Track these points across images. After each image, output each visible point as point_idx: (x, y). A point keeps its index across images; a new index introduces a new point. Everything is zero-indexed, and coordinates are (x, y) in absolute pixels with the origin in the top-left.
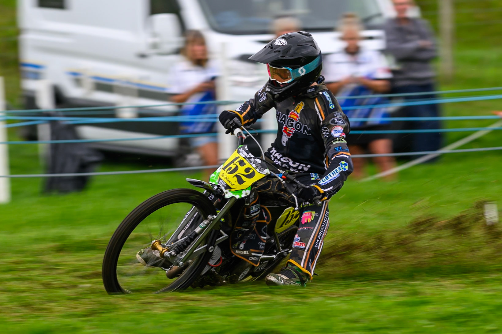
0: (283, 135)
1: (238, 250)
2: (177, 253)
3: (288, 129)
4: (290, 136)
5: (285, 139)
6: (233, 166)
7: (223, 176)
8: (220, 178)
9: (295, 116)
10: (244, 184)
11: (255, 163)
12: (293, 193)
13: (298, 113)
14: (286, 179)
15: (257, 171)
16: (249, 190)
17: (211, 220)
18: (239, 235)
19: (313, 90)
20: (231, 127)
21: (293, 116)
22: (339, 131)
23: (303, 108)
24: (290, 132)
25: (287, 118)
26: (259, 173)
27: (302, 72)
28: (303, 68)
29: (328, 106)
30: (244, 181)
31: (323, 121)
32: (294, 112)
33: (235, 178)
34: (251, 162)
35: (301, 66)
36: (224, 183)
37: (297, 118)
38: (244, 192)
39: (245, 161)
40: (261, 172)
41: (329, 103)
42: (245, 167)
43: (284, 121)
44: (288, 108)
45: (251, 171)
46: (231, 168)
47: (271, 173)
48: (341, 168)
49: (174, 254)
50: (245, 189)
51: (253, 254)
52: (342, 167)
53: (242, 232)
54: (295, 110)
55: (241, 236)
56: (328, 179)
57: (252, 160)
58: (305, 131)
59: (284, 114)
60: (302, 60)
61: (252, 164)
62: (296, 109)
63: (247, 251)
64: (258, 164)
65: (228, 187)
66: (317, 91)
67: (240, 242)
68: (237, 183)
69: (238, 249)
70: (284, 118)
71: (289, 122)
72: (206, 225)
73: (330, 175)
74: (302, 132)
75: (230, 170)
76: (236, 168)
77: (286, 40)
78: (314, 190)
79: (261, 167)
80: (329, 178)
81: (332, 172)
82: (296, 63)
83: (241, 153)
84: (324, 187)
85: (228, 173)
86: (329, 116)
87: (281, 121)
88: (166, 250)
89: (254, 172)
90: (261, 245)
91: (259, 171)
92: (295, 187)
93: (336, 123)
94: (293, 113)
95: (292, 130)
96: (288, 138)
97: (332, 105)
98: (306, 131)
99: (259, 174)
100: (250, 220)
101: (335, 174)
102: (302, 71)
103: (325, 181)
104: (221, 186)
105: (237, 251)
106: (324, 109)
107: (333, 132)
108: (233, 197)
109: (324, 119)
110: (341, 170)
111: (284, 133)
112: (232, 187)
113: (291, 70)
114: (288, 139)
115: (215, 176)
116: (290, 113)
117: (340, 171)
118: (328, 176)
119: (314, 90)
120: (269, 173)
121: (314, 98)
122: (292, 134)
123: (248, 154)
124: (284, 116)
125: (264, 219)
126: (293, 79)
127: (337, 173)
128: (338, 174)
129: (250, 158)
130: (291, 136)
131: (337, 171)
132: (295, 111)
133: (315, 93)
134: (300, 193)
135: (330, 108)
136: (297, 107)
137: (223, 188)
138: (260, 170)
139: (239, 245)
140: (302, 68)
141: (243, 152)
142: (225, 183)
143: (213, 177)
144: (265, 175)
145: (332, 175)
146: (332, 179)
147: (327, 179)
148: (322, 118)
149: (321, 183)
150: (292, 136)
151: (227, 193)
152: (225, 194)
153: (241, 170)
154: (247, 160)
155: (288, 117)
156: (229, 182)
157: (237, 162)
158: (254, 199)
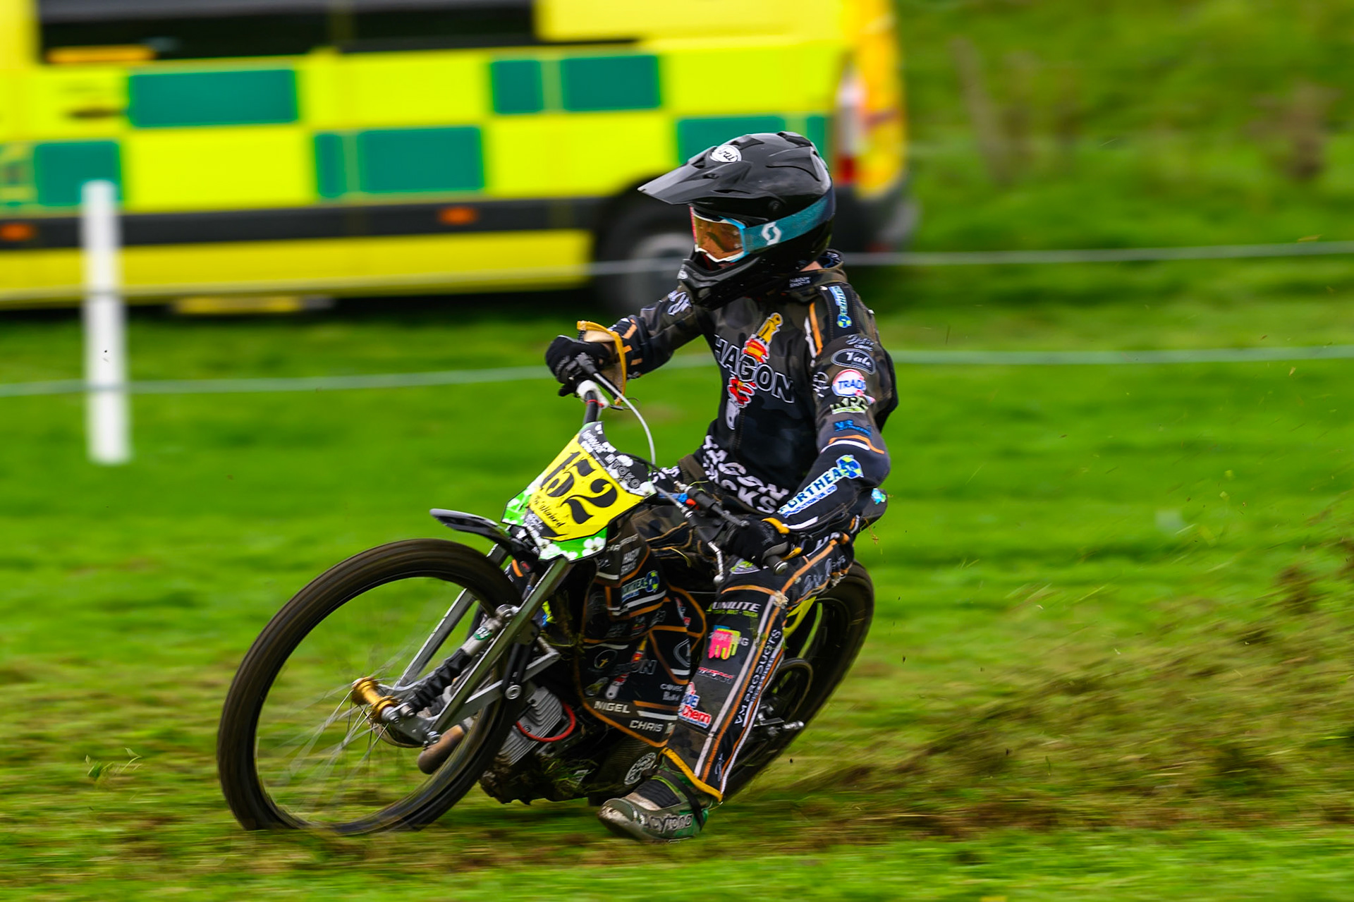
0: (730, 400)
1: (602, 701)
2: (416, 708)
3: (739, 383)
4: (743, 404)
5: (733, 410)
6: (562, 477)
7: (536, 502)
8: (529, 508)
9: (758, 349)
10: (589, 522)
11: (619, 466)
12: (713, 541)
13: (765, 343)
14: (696, 508)
15: (622, 488)
16: (602, 537)
17: (504, 620)
18: (599, 663)
19: (806, 281)
20: (571, 378)
21: (753, 349)
22: (853, 381)
23: (778, 330)
24: (744, 393)
25: (741, 356)
26: (628, 491)
27: (772, 235)
28: (776, 225)
29: (836, 320)
30: (590, 513)
31: (817, 357)
32: (756, 340)
33: (567, 508)
34: (607, 464)
35: (770, 221)
36: (537, 521)
37: (764, 356)
38: (589, 544)
39: (593, 463)
40: (632, 490)
41: (839, 313)
42: (593, 477)
43: (733, 364)
44: (745, 329)
45: (607, 488)
46: (557, 481)
47: (658, 492)
48: (842, 471)
49: (408, 712)
50: (592, 536)
51: (642, 714)
52: (843, 468)
53: (610, 654)
54: (760, 335)
55: (606, 664)
56: (803, 499)
57: (610, 459)
58: (780, 390)
59: (733, 346)
60: (774, 204)
61: (609, 468)
62: (763, 332)
63: (625, 704)
64: (624, 469)
65: (547, 532)
66: (816, 285)
67: (606, 679)
68: (570, 522)
69: (601, 696)
70: (732, 357)
71: (744, 366)
72: (491, 631)
73: (809, 490)
74: (773, 391)
75: (553, 487)
76: (570, 483)
77: (739, 150)
78: (765, 530)
79: (633, 476)
80: (806, 497)
81: (817, 482)
82: (757, 212)
83: (584, 443)
84: (792, 520)
85: (549, 495)
86: (834, 342)
87: (725, 364)
88: (387, 702)
89: (613, 489)
90: (666, 690)
91: (627, 488)
92: (718, 526)
93: (850, 362)
94: (753, 344)
95: (751, 387)
96: (741, 409)
97: (844, 318)
98: (782, 389)
99: (628, 494)
100: (627, 621)
101: (824, 486)
102: (772, 233)
103: (796, 506)
104: (531, 528)
105: (598, 703)
106: (823, 328)
107: (836, 385)
108: (561, 556)
109: (820, 351)
110: (840, 475)
111: (731, 395)
112: (558, 531)
113: (741, 226)
114: (739, 411)
115: (519, 504)
116: (747, 342)
117: (838, 478)
118: (804, 492)
119: (808, 282)
120: (653, 492)
121: (807, 304)
122: (748, 398)
123: (602, 443)
124: (734, 351)
125: (681, 624)
126: (748, 253)
127: (829, 482)
128: (831, 485)
129: (604, 455)
130: (746, 403)
132: (758, 337)
133: (811, 290)
134: (729, 541)
135: (837, 325)
136: (764, 326)
137: (535, 534)
138: (629, 485)
139: (606, 688)
140: (772, 224)
141: (589, 440)
142: (541, 522)
143: (514, 508)
144: (641, 498)
145: (813, 488)
146: (814, 499)
147: (801, 501)
148: (816, 349)
149: (786, 510)
150: (748, 402)
151: (544, 546)
152: (541, 548)
153: (582, 487)
154: (598, 459)
155: (742, 353)
156: (552, 517)
157: (574, 465)
158: (637, 566)
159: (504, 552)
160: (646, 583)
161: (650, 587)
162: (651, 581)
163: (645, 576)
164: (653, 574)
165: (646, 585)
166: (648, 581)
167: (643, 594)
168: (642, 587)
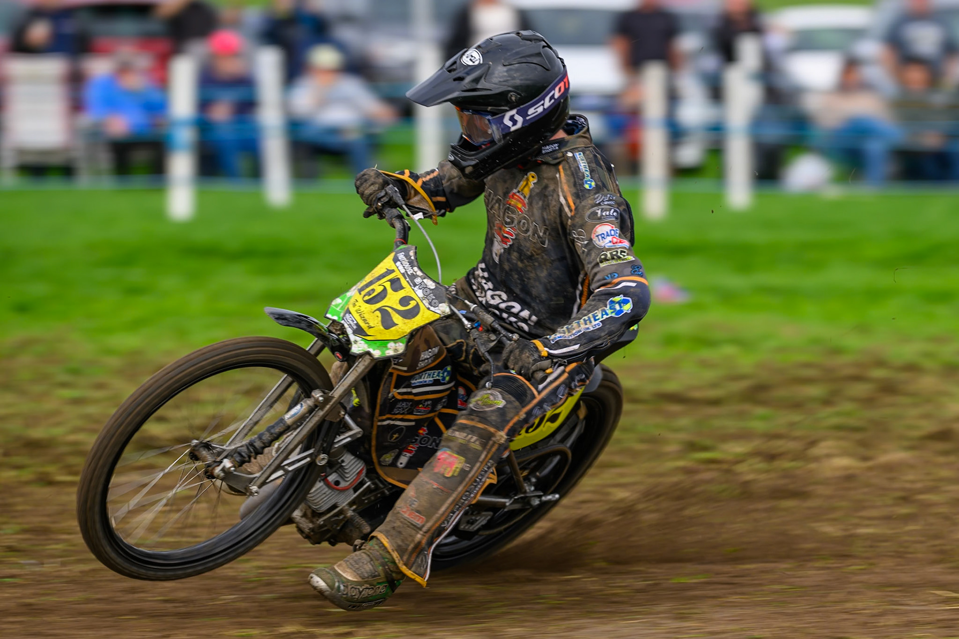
0: (496, 239)
3: (504, 227)
4: (507, 244)
5: (498, 248)
6: (378, 288)
7: (354, 305)
8: (348, 309)
9: (520, 202)
10: (394, 329)
11: (424, 287)
13: (525, 197)
15: (424, 304)
16: (403, 343)
18: (392, 437)
19: (555, 147)
21: (516, 202)
24: (508, 236)
25: (504, 205)
26: (429, 309)
29: (582, 184)
30: (396, 322)
31: (572, 216)
32: (518, 194)
33: (378, 315)
34: (415, 285)
36: (353, 321)
37: (523, 207)
38: (391, 345)
39: (404, 282)
40: (432, 308)
41: (584, 177)
42: (402, 294)
43: (497, 211)
44: (507, 184)
45: (413, 304)
46: (373, 290)
48: (609, 311)
50: (395, 341)
54: (520, 190)
55: (397, 438)
57: (418, 281)
58: (537, 236)
59: (498, 197)
60: (513, 96)
61: (416, 289)
62: (522, 188)
64: (428, 290)
65: (359, 331)
66: (563, 150)
68: (379, 326)
71: (507, 215)
73: (578, 323)
74: (530, 237)
75: (370, 295)
76: (383, 295)
77: (482, 53)
79: (434, 298)
80: (574, 329)
81: (586, 318)
83: (398, 263)
85: (365, 301)
86: (585, 204)
87: (491, 209)
89: (417, 306)
91: (427, 305)
93: (600, 218)
94: (515, 197)
97: (589, 181)
99: (428, 311)
101: (591, 322)
104: (346, 325)
106: (573, 190)
107: (595, 239)
108: (368, 353)
109: (573, 211)
110: (607, 314)
111: (496, 236)
112: (369, 332)
114: (503, 249)
115: (340, 304)
116: (510, 194)
117: (605, 317)
118: (574, 324)
119: (557, 148)
121: (556, 165)
122: (511, 240)
123: (412, 267)
124: (499, 201)
127: (595, 320)
128: (597, 322)
129: (413, 277)
131: (597, 318)
132: (519, 192)
133: (560, 155)
135: (585, 188)
136: (523, 183)
137: (349, 331)
138: (430, 304)
139: (397, 458)
141: (403, 262)
142: (355, 322)
143: (337, 306)
145: (582, 322)
146: (580, 332)
147: (570, 331)
148: (570, 210)
150: (510, 243)
151: (356, 342)
152: (353, 343)
153: (392, 300)
154: (408, 279)
155: (506, 203)
156: (365, 320)
157: (388, 281)
158: (433, 361)
159: (320, 343)
160: (441, 375)
161: (444, 379)
162: (446, 374)
163: (442, 369)
164: (449, 369)
165: (442, 377)
166: (443, 374)
167: (436, 383)
168: (437, 378)
